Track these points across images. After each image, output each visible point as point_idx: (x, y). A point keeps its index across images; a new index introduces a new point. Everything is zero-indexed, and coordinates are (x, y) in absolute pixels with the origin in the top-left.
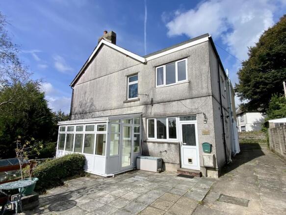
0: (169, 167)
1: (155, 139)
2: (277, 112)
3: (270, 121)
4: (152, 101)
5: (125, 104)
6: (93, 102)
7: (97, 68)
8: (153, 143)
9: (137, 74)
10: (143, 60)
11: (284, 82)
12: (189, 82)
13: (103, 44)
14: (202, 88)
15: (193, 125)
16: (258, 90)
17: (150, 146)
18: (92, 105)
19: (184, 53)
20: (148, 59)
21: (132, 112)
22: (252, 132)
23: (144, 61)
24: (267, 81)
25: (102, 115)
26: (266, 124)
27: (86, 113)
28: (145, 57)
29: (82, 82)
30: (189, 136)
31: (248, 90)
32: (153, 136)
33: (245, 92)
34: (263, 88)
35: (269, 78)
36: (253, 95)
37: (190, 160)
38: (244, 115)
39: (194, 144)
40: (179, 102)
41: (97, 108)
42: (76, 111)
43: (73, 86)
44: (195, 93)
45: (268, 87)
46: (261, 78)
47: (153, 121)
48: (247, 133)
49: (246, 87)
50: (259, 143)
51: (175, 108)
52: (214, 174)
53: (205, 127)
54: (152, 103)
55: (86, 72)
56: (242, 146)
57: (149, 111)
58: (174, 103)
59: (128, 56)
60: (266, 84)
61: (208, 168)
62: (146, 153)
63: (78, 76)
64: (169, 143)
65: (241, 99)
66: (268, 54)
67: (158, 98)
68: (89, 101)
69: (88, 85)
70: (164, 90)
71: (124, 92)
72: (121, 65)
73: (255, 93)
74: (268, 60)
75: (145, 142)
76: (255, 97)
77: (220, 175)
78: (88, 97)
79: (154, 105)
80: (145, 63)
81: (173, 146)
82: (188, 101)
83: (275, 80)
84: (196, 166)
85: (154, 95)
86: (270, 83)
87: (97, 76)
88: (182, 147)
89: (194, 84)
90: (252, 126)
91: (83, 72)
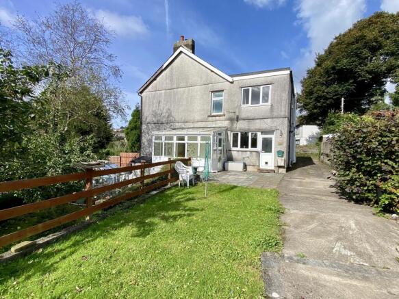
0: (249, 169)
1: (239, 148)
2: (331, 127)
3: (324, 136)
4: (238, 118)
5: (210, 118)
6: (171, 113)
7: (174, 77)
8: (237, 151)
9: (223, 91)
10: (230, 79)
11: (343, 99)
12: (272, 105)
13: (181, 52)
14: (281, 111)
15: (271, 138)
16: (319, 104)
17: (234, 154)
18: (170, 115)
19: (269, 80)
20: (235, 79)
21: (217, 126)
22: (306, 146)
23: (231, 81)
24: (328, 96)
25: (183, 126)
26: (321, 139)
27: (162, 123)
28: (232, 76)
29: (154, 90)
30: (267, 146)
31: (310, 103)
32: (237, 146)
33: (306, 105)
34: (324, 103)
35: (330, 93)
36: (313, 109)
37: (266, 163)
38: (300, 128)
39: (270, 151)
40: (262, 121)
41: (177, 119)
42: (148, 120)
43: (141, 92)
44: (275, 114)
45: (328, 102)
46: (323, 92)
47: (237, 134)
48: (300, 147)
49: (308, 100)
50: (312, 157)
51: (258, 125)
52: (283, 171)
53: (280, 139)
54: (238, 119)
55: (158, 79)
56: (297, 158)
57: (235, 125)
58: (258, 121)
59: (212, 71)
60: (327, 99)
61: (280, 167)
62: (230, 159)
63: (148, 83)
64: (251, 152)
65: (301, 111)
66: (333, 68)
67: (243, 115)
68: (165, 111)
69: (163, 95)
70: (249, 109)
71: (208, 107)
72: (204, 79)
73: (316, 107)
74: (333, 73)
75: (230, 150)
76: (315, 111)
77: (287, 171)
78: (163, 108)
79: (240, 122)
80: (232, 83)
81: (254, 153)
82: (269, 120)
83: (336, 95)
84: (271, 166)
85: (239, 112)
86: (331, 98)
87: (175, 86)
88: (261, 154)
89: (275, 107)
90: (307, 140)
91: (155, 79)
